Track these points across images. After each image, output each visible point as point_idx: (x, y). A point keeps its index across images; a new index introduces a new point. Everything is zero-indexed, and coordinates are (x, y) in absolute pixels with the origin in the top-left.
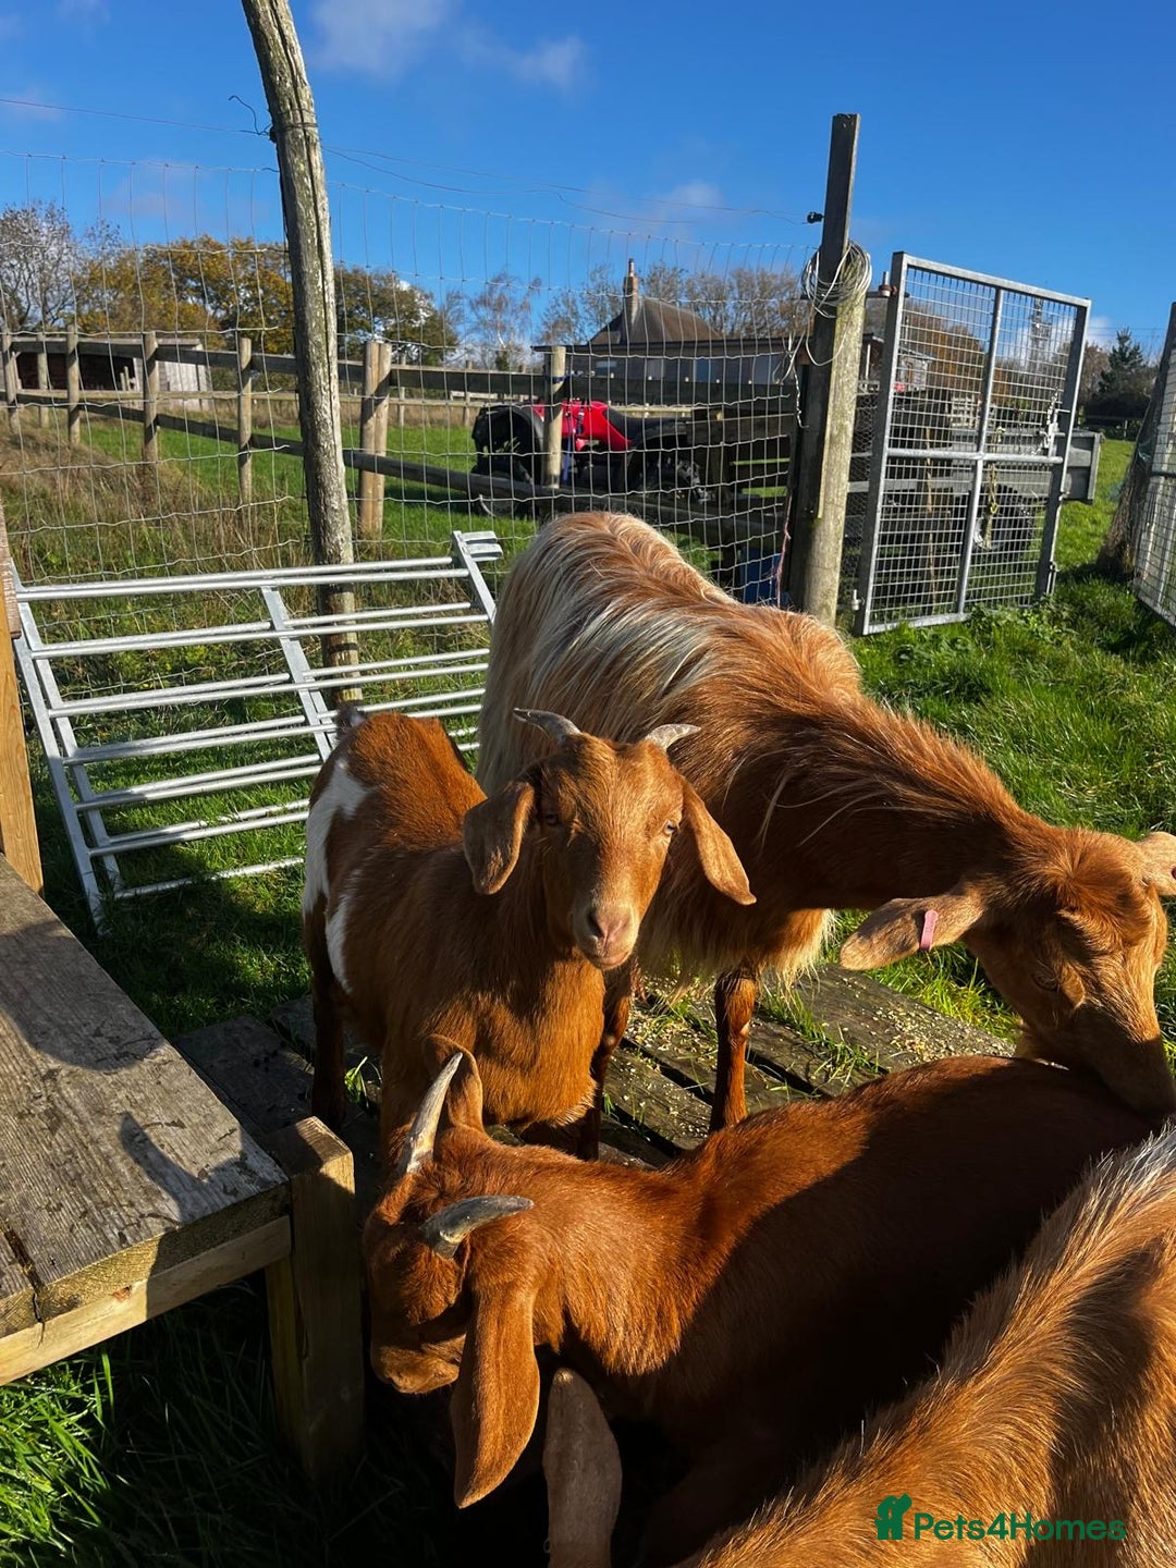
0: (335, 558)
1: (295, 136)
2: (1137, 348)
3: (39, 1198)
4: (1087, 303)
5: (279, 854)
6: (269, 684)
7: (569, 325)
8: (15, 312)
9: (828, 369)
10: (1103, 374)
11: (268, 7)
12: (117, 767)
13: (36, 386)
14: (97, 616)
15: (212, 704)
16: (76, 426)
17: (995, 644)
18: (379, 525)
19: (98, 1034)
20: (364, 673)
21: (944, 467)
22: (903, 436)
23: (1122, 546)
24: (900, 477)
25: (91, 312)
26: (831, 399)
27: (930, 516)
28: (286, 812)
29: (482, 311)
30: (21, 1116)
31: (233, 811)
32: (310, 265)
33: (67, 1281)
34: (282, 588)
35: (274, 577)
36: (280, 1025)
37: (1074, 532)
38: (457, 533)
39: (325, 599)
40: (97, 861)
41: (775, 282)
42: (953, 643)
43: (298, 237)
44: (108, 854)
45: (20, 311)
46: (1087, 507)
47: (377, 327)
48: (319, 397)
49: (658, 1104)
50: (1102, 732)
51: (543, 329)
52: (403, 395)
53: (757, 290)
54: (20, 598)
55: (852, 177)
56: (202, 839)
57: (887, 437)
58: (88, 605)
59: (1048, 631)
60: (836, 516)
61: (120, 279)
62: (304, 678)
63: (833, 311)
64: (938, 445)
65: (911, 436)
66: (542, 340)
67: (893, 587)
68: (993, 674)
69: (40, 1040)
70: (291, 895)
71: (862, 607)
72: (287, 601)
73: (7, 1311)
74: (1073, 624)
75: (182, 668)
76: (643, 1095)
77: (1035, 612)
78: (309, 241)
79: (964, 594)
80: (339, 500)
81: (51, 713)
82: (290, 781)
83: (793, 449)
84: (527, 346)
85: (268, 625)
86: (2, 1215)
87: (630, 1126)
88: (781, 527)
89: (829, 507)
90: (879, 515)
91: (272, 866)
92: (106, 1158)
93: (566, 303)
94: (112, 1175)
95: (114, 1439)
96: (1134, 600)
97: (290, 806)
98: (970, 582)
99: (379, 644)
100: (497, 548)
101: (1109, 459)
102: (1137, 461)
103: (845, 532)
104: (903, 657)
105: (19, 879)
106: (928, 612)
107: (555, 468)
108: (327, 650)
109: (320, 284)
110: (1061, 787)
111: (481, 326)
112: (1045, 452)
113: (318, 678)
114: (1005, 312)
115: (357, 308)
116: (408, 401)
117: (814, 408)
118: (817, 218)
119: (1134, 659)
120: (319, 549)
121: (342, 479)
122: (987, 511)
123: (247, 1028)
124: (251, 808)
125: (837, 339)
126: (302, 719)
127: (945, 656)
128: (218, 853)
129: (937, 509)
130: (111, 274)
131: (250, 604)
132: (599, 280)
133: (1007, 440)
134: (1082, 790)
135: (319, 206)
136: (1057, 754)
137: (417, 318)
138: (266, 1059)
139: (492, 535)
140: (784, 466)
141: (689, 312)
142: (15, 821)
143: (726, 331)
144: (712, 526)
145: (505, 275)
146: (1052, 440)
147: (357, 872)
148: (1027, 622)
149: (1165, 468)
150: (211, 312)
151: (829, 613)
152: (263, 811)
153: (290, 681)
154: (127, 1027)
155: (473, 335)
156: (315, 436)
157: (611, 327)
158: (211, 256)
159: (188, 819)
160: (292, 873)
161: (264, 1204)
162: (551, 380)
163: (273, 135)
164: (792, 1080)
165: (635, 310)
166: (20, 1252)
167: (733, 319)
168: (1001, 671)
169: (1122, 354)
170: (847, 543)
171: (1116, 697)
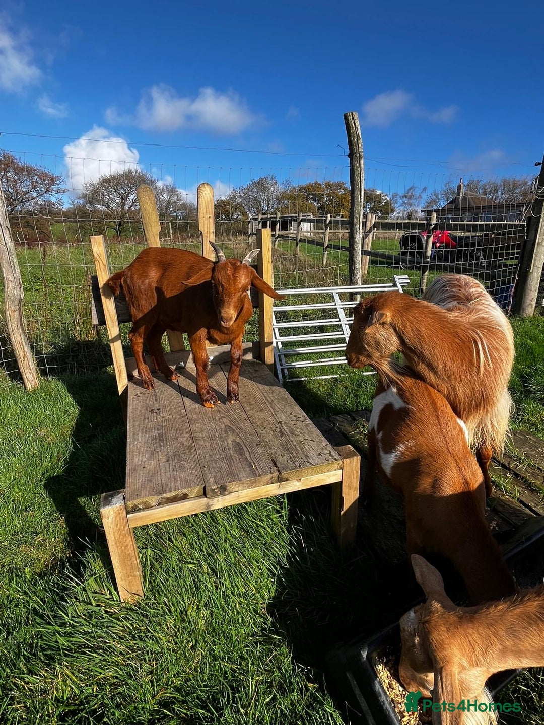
0: (356, 284)
1: (356, 156)
3: (279, 452)
5: (333, 373)
6: (333, 322)
7: (436, 202)
9: (539, 218)
11: (351, 117)
15: (315, 327)
19: (291, 414)
26: (540, 229)
28: (335, 360)
29: (404, 199)
30: (273, 431)
31: (320, 359)
32: (357, 194)
33: (286, 473)
34: (339, 293)
35: (337, 289)
36: (333, 422)
38: (395, 276)
39: (351, 296)
40: (282, 370)
41: (520, 183)
43: (354, 186)
44: (285, 368)
47: (368, 207)
48: (355, 234)
51: (426, 204)
53: (511, 186)
56: (311, 366)
60: (538, 271)
61: (290, 197)
62: (344, 320)
66: (425, 208)
70: (335, 386)
72: (340, 297)
73: (272, 478)
75: (306, 316)
78: (357, 187)
80: (359, 266)
83: (522, 247)
84: (420, 210)
85: (334, 304)
86: (270, 455)
88: (514, 275)
89: (535, 268)
91: (331, 377)
92: (295, 446)
93: (435, 195)
94: (296, 450)
97: (337, 359)
100: (408, 281)
103: (541, 277)
107: (429, 254)
109: (359, 199)
111: (404, 205)
113: (347, 321)
116: (377, 231)
117: (533, 232)
118: (539, 164)
120: (351, 281)
121: (360, 259)
124: (325, 358)
126: (342, 333)
128: (315, 371)
130: (288, 195)
131: (330, 297)
132: (448, 186)
135: (361, 176)
137: (381, 203)
139: (407, 277)
140: (517, 253)
141: (482, 196)
143: (497, 201)
144: (487, 274)
145: (413, 187)
151: (532, 307)
152: (329, 360)
153: (340, 321)
154: (298, 413)
155: (401, 207)
156: (353, 246)
157: (451, 202)
158: (318, 188)
159: (307, 360)
160: (336, 379)
161: (336, 466)
162: (431, 225)
163: (349, 156)
164: (504, 466)
165: (461, 196)
166: (275, 464)
167: (500, 197)
170: (542, 281)
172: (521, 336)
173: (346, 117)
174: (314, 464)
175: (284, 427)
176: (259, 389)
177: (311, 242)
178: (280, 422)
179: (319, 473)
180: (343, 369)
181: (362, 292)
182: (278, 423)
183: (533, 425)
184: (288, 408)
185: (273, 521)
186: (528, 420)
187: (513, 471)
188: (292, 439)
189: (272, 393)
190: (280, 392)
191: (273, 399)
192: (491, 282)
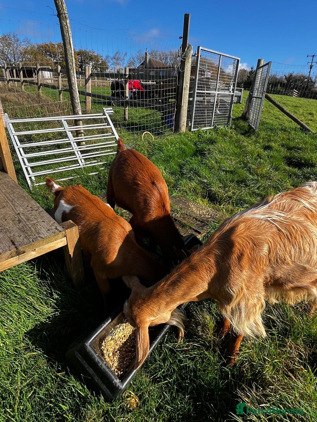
0: (77, 114)
1: (63, 16)
3: (17, 234)
4: (239, 59)
5: (69, 176)
6: (65, 141)
7: (133, 64)
9: (184, 73)
10: (248, 76)
13: (14, 77)
14: (27, 126)
15: (52, 145)
16: (23, 86)
17: (218, 133)
18: (90, 108)
19: (28, 206)
20: (85, 138)
21: (209, 95)
22: (200, 88)
23: (246, 113)
24: (199, 97)
25: (25, 60)
26: (184, 79)
27: (206, 105)
28: (69, 167)
29: (114, 60)
30: (13, 221)
31: (58, 167)
32: (68, 47)
33: (22, 248)
34: (66, 120)
35: (65, 118)
37: (238, 110)
38: (104, 108)
39: (76, 122)
40: (30, 178)
42: (210, 133)
43: (65, 40)
44: (33, 176)
45: (9, 60)
46: (241, 105)
47: (91, 64)
48: (72, 77)
50: (237, 151)
51: (128, 64)
52: (96, 79)
53: (175, 56)
54: (7, 121)
55: (189, 28)
56: (52, 173)
57: (196, 88)
58: (24, 124)
59: (230, 131)
60: (186, 105)
62: (72, 139)
63: (185, 59)
64: (207, 90)
65: (202, 88)
67: (198, 121)
68: (217, 139)
71: (191, 125)
72: (68, 123)
73: (11, 253)
74: (235, 129)
77: (227, 127)
78: (67, 41)
79: (213, 122)
80: (78, 101)
81: (18, 147)
82: (70, 161)
83: (177, 91)
85: (64, 128)
86: (10, 238)
88: (174, 108)
89: (184, 103)
90: (195, 105)
91: (67, 179)
92: (30, 228)
93: (133, 58)
94: (31, 230)
96: (248, 124)
97: (70, 166)
98: (214, 120)
99: (88, 132)
100: (112, 111)
101: (244, 94)
102: (250, 94)
103: (188, 109)
104: (199, 136)
105: (11, 179)
106: (205, 126)
107: (127, 95)
108: (77, 134)
109: (70, 51)
111: (114, 64)
112: (230, 92)
113: (75, 140)
114: (222, 60)
115: (86, 59)
116: (97, 81)
117: (181, 81)
118: (181, 38)
119: (246, 136)
120: (75, 113)
121: (78, 96)
122: (218, 105)
124: (62, 167)
125: (185, 66)
126: (72, 148)
127: (208, 135)
130: (29, 51)
131: (60, 124)
132: (140, 53)
133: (222, 89)
135: (69, 33)
137: (99, 62)
139: (111, 109)
140: (174, 94)
141: (160, 61)
142: (10, 167)
143: (168, 65)
144: (159, 107)
145: (119, 52)
146: (231, 89)
148: (225, 128)
149: (255, 96)
150: (53, 60)
151: (184, 127)
152: (65, 167)
153: (69, 140)
154: (34, 205)
155: (112, 66)
156: (71, 87)
157: (142, 64)
158: (52, 47)
159: (49, 169)
160: (71, 180)
161: (60, 235)
162: (126, 75)
163: (58, 16)
165: (148, 60)
166: (13, 243)
167: (169, 63)
168: (219, 139)
169: (252, 71)
170: (188, 111)
171: (242, 144)
172: (179, 143)
174: (44, 237)
175: (22, 217)
176: (3, 192)
177: (47, 86)
178: (19, 214)
179: (49, 243)
180: (76, 173)
181: (83, 119)
182: (17, 214)
183: (185, 192)
184: (26, 204)
186: (183, 190)
187: (174, 218)
188: (28, 223)
189: (13, 194)
190: (19, 192)
191: (13, 198)
192: (162, 113)
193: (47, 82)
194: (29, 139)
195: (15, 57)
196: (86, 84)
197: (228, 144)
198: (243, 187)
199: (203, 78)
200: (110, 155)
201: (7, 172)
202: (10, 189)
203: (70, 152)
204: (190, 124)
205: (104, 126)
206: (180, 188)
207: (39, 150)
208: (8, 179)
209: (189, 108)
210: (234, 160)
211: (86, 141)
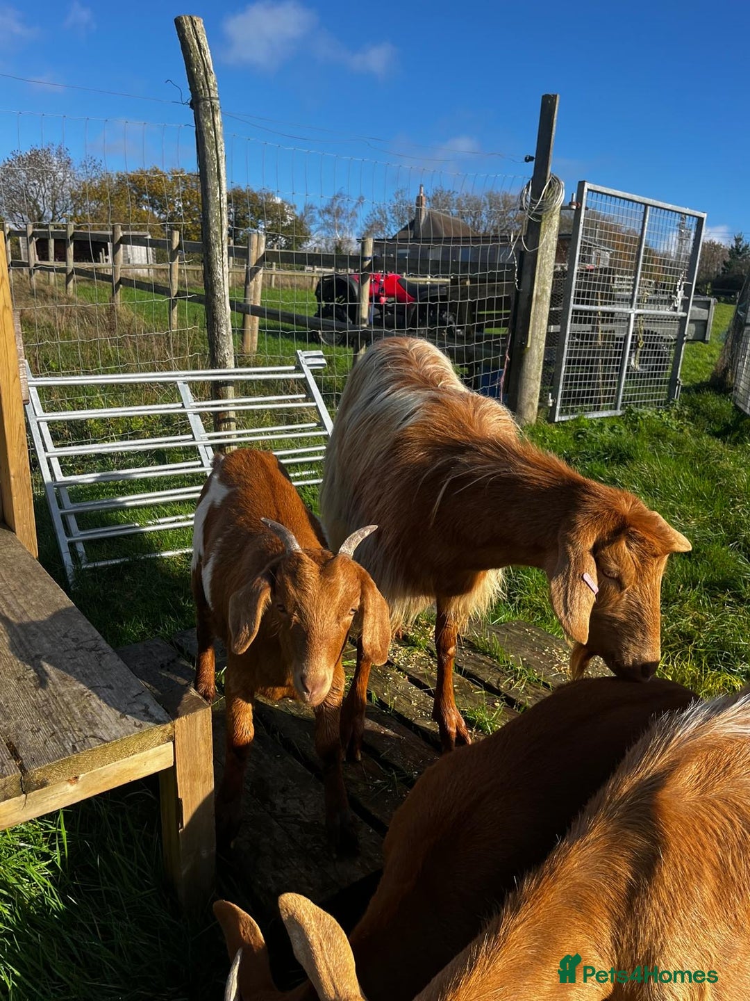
0: (223, 364)
1: (205, 106)
2: (747, 246)
3: (27, 723)
4: (704, 215)
5: (183, 545)
6: (180, 441)
7: (381, 226)
8: (36, 214)
9: (535, 254)
10: (725, 263)
11: (190, 26)
12: (86, 489)
13: (47, 259)
14: (77, 398)
16: (71, 285)
17: (639, 430)
18: (255, 349)
19: (65, 636)
20: (239, 436)
21: (609, 317)
22: (582, 297)
23: (726, 370)
24: (580, 322)
25: (83, 214)
26: (537, 273)
27: (599, 347)
29: (327, 217)
30: (19, 679)
31: (155, 518)
32: (213, 184)
33: (41, 770)
34: (190, 383)
35: (185, 376)
36: (177, 645)
37: (697, 362)
38: (299, 351)
39: (217, 390)
40: (72, 545)
41: (513, 201)
42: (612, 429)
43: (205, 167)
44: (79, 541)
45: (39, 213)
46: (707, 346)
47: (260, 226)
48: (216, 265)
49: (404, 698)
50: (704, 486)
51: (365, 228)
52: (274, 268)
53: (502, 206)
54: (30, 384)
55: (553, 134)
57: (572, 297)
59: (674, 424)
60: (539, 346)
61: (99, 195)
62: (201, 437)
63: (540, 217)
64: (605, 304)
65: (588, 297)
66: (362, 235)
67: (575, 392)
68: (635, 448)
69: (31, 638)
71: (555, 404)
72: (194, 391)
73: (6, 786)
74: (692, 418)
75: (128, 429)
76: (395, 693)
77: (666, 411)
78: (212, 170)
79: (621, 398)
80: (226, 328)
81: (47, 454)
83: (513, 304)
84: (354, 239)
85: (180, 405)
86: (5, 733)
87: (387, 711)
88: (504, 353)
89: (535, 340)
90: (566, 346)
91: (178, 552)
92: (67, 704)
93: (380, 212)
95: (67, 878)
96: (733, 405)
98: (625, 390)
99: (247, 418)
100: (324, 361)
101: (718, 315)
102: (737, 317)
103: (545, 357)
104: (580, 436)
105: (24, 548)
106: (597, 409)
107: (365, 313)
108: (217, 421)
109: (218, 196)
110: (674, 518)
111: (326, 227)
112: (675, 309)
113: (210, 438)
114: (651, 220)
115: (248, 214)
116: (278, 272)
117: (526, 278)
118: (531, 159)
119: (730, 442)
120: (215, 361)
121: (228, 316)
122: (637, 346)
123: (157, 645)
124: (167, 516)
125: (541, 235)
126: (199, 463)
127: (607, 436)
129: (604, 344)
130: (96, 190)
131: (170, 392)
132: (400, 198)
133: (650, 301)
134: (687, 521)
135: (219, 147)
136: (673, 498)
137: (286, 220)
138: (168, 664)
139: (320, 353)
140: (506, 315)
141: (457, 219)
142: (23, 514)
143: (481, 231)
144: (459, 351)
145: (341, 194)
146: (680, 301)
147: (220, 540)
148: (661, 416)
150: (157, 215)
151: (533, 408)
152: (174, 518)
153: (194, 439)
154: (83, 633)
155: (320, 232)
156: (212, 289)
157: (407, 227)
158: (158, 180)
161: (159, 735)
162: (365, 259)
163: (192, 105)
164: (489, 688)
165: (423, 217)
166: (15, 754)
167: (486, 224)
168: (642, 447)
169: (737, 250)
170: (546, 364)
171: (715, 464)
173: (178, 23)
174: (107, 738)
177: (141, 285)
179: (120, 757)
181: (237, 381)
183: (537, 609)
184: (60, 625)
185: (31, 880)
186: (530, 603)
187: (504, 695)
188: (63, 690)
190: (44, 590)
191: (26, 607)
192: (466, 366)
193: (137, 276)
194: (80, 432)
195: (55, 207)
196: (247, 282)
197: (673, 463)
198: (730, 604)
199: (592, 270)
200: (309, 486)
201: (12, 529)
202: (16, 579)
203: (192, 474)
204: (551, 401)
205: (294, 401)
206: (522, 595)
207: (104, 463)
208: (13, 550)
209: (548, 353)
210: (693, 516)
211: (240, 443)
